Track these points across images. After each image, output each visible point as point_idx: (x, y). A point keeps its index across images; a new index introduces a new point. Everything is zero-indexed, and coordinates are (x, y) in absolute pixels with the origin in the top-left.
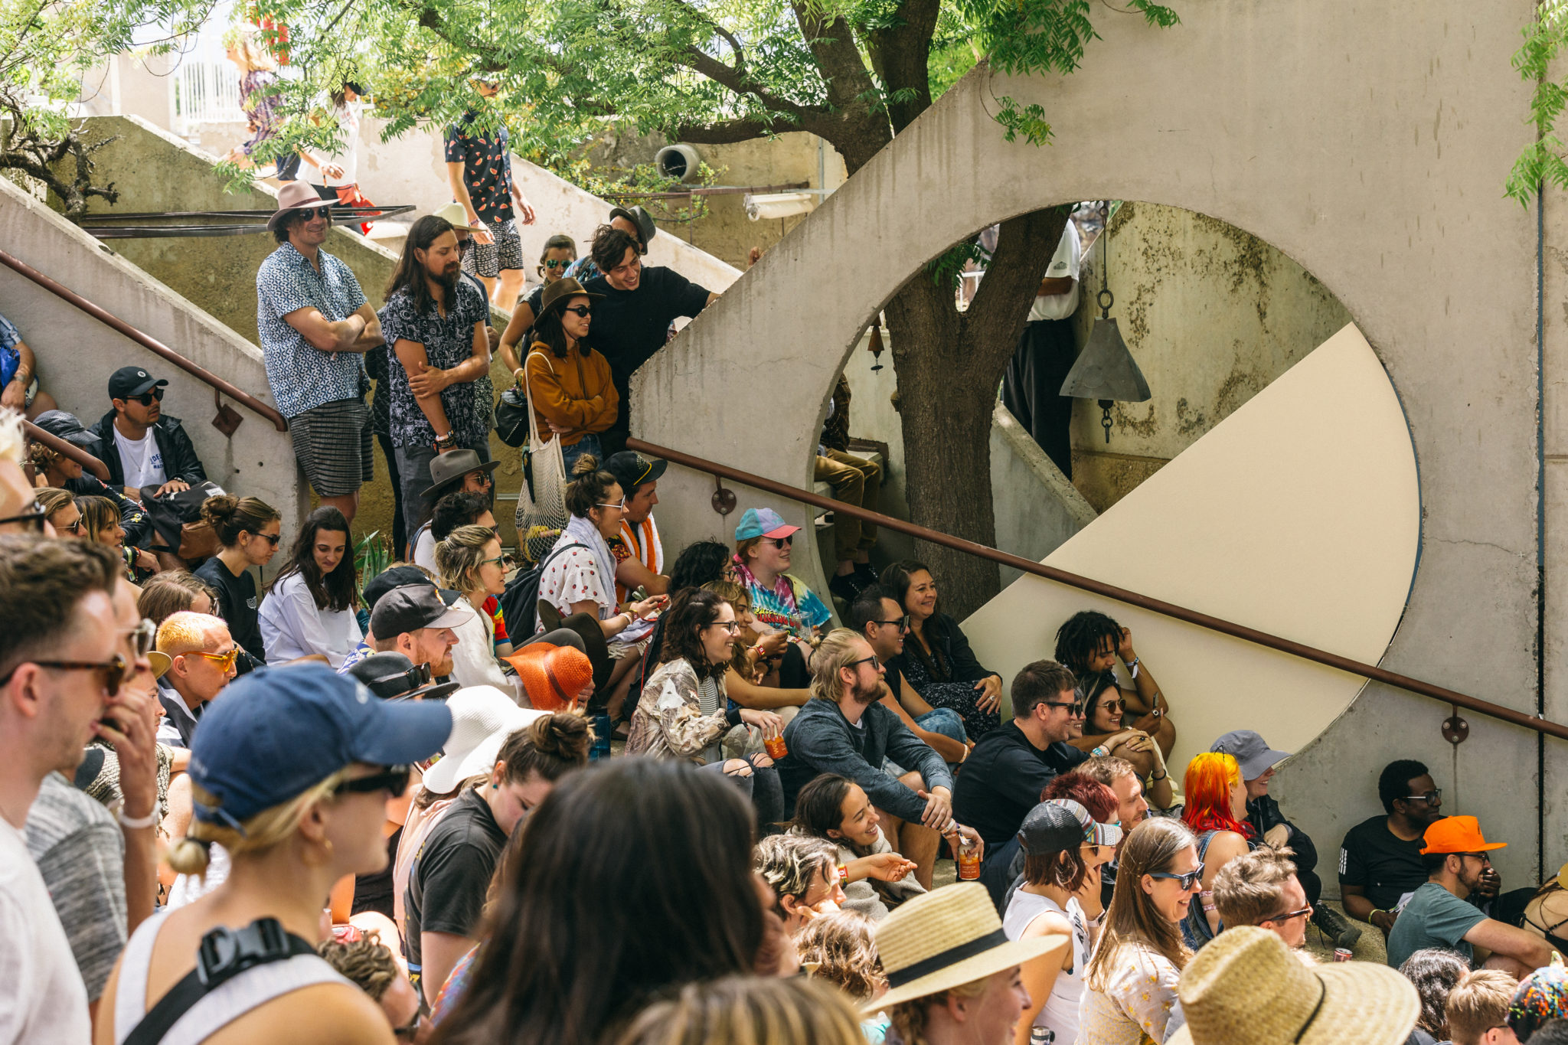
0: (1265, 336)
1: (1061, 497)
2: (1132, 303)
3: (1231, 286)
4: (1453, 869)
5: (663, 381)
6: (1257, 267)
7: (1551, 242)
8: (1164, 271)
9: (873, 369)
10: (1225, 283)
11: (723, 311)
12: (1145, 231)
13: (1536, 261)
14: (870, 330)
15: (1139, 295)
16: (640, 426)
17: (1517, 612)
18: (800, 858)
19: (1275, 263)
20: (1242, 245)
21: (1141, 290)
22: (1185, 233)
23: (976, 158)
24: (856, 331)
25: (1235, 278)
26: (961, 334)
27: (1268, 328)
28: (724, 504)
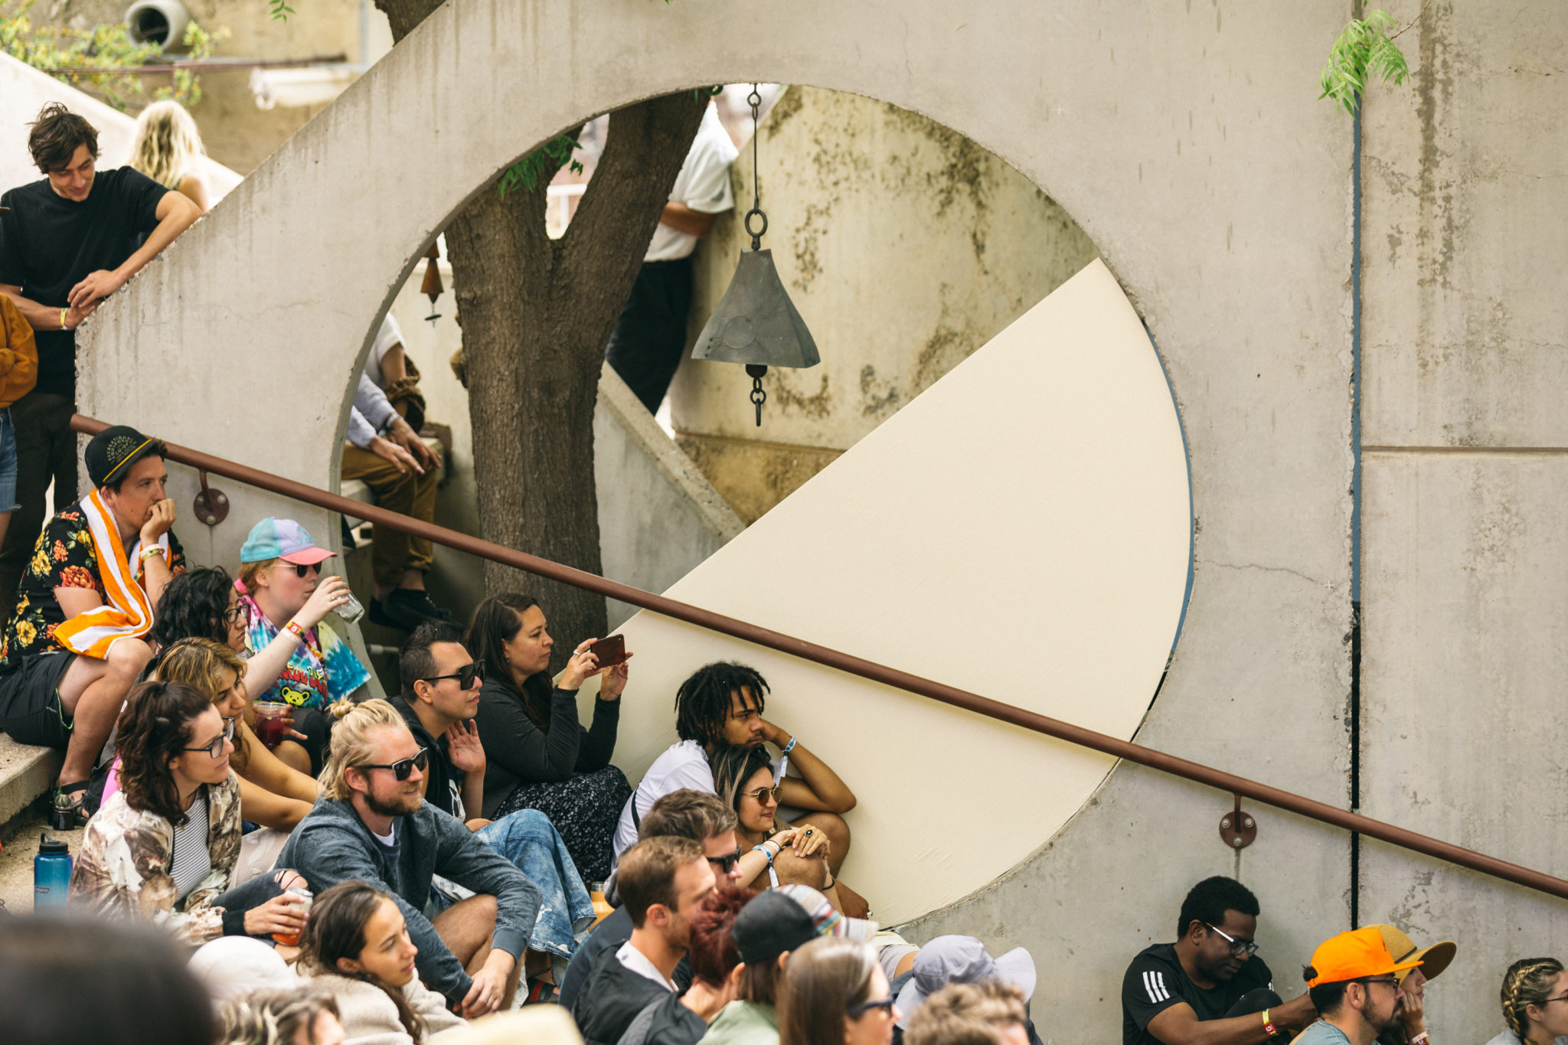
0: (984, 279)
1: (695, 503)
2: (798, 230)
3: (936, 208)
4: (1356, 1002)
5: (125, 333)
6: (973, 180)
7: (1372, 150)
8: (843, 185)
9: (428, 319)
10: (929, 203)
11: (211, 235)
12: (816, 128)
13: (1351, 177)
14: (423, 265)
15: (809, 218)
16: (92, 399)
17: (1324, 665)
18: (275, 1013)
19: (997, 176)
20: (952, 150)
21: (811, 213)
22: (873, 131)
23: (573, 21)
24: (402, 265)
25: (942, 197)
26: (553, 271)
27: (988, 268)
28: (211, 511)
